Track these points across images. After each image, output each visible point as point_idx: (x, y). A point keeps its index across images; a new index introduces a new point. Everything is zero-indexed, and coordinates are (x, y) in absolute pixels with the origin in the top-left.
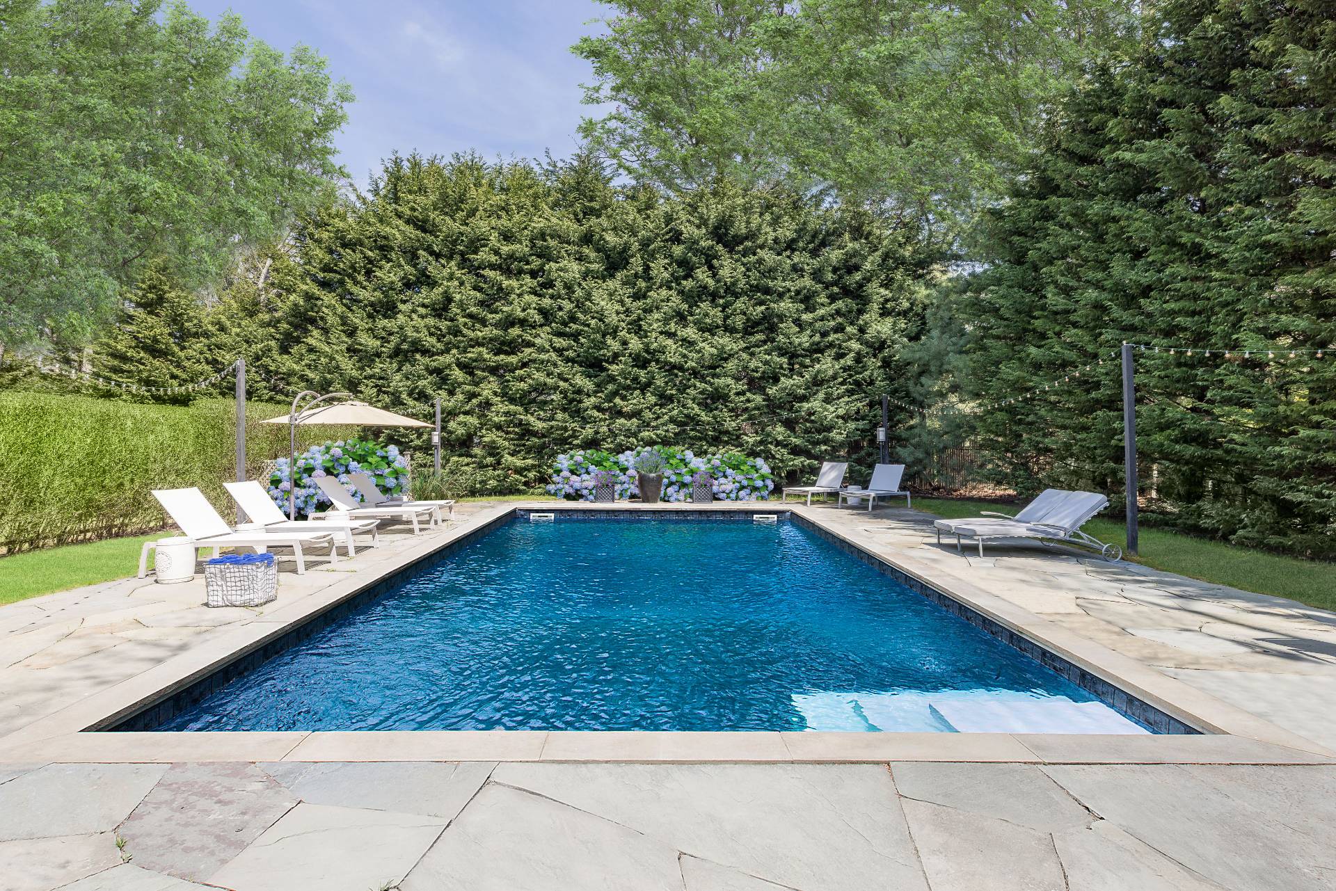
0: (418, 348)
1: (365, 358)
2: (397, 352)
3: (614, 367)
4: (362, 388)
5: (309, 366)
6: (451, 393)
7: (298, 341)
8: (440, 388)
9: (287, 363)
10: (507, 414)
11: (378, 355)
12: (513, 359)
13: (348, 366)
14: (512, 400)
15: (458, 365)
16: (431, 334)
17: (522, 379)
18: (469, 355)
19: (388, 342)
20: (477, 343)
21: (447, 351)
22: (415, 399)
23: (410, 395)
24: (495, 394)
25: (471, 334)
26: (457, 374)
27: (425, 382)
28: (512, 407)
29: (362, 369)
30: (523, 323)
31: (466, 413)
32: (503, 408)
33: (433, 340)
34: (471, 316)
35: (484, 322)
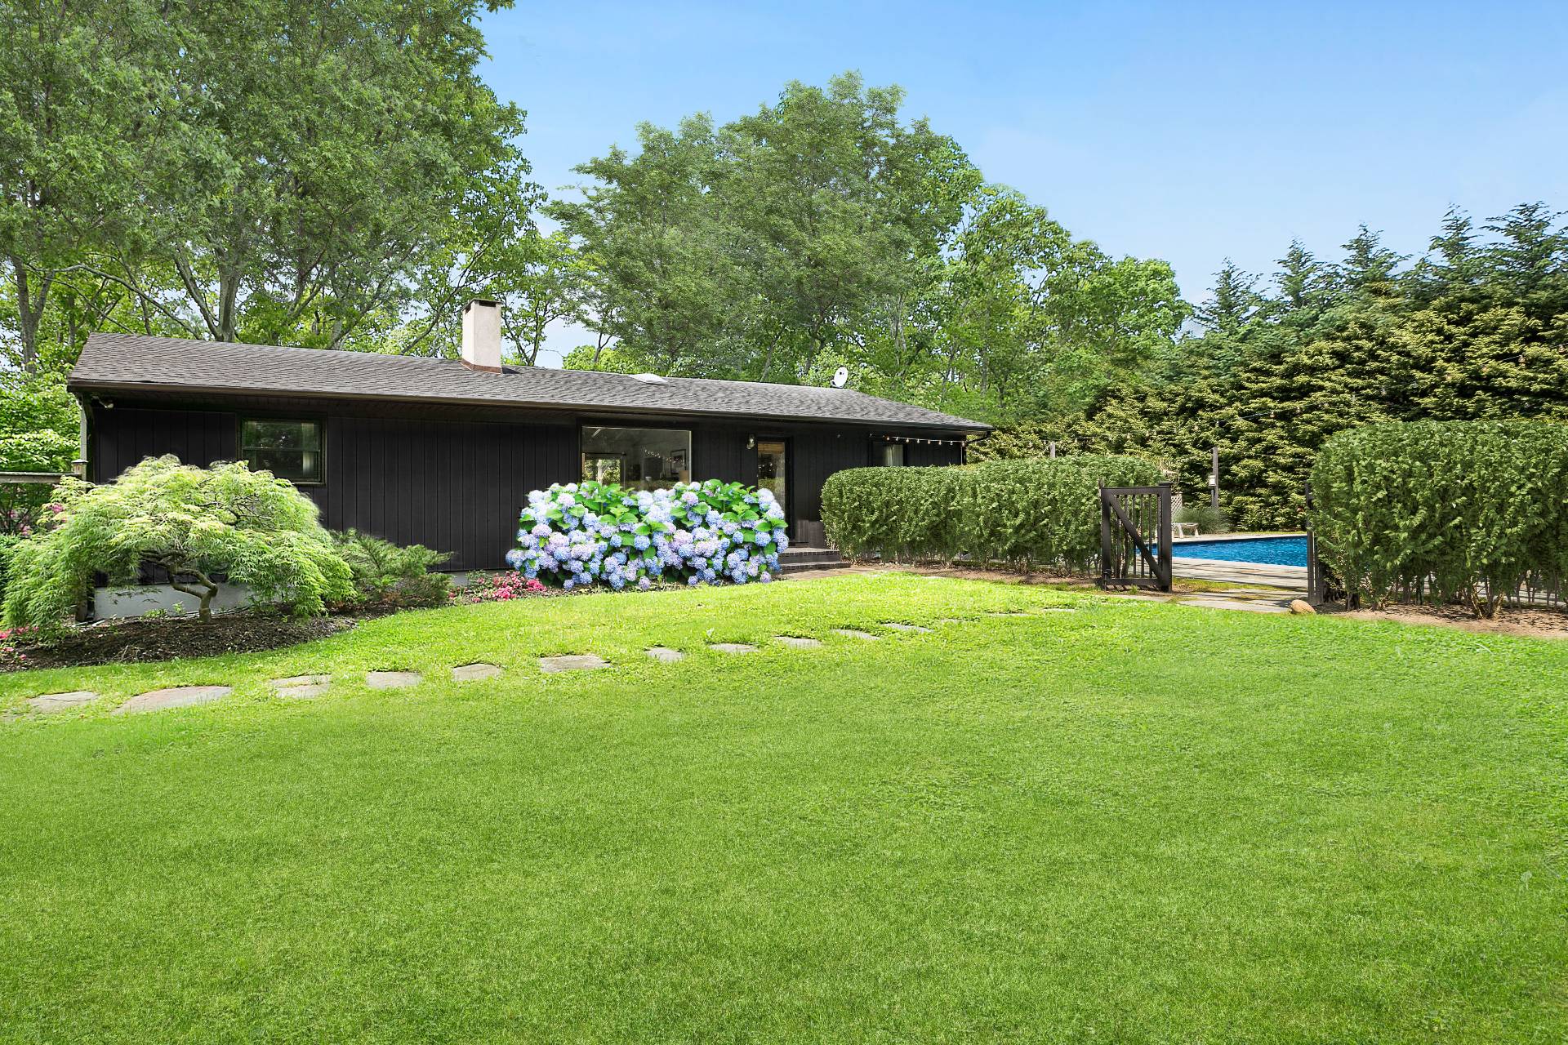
0: (1201, 404)
1: (1155, 418)
2: (1183, 409)
3: (1427, 400)
4: (1150, 443)
5: (1108, 428)
6: (1234, 440)
7: (1100, 409)
8: (1223, 437)
9: (1092, 427)
10: (1293, 456)
11: (1166, 414)
12: (1298, 405)
13: (1140, 426)
14: (1301, 442)
15: (1240, 415)
16: (1214, 392)
17: (1309, 422)
18: (1253, 405)
19: (1174, 402)
20: (1263, 394)
21: (1230, 404)
22: (1200, 448)
23: (1194, 445)
24: (1281, 438)
25: (1254, 387)
26: (1241, 423)
27: (1208, 433)
28: (1300, 450)
29: (1151, 427)
30: (1312, 370)
31: (1250, 457)
32: (1290, 450)
33: (1217, 397)
34: (1255, 370)
35: (1269, 373)
